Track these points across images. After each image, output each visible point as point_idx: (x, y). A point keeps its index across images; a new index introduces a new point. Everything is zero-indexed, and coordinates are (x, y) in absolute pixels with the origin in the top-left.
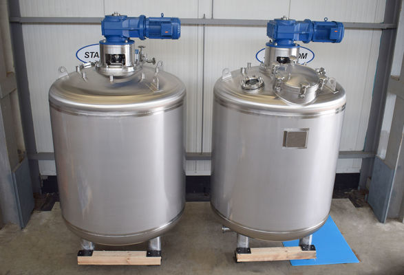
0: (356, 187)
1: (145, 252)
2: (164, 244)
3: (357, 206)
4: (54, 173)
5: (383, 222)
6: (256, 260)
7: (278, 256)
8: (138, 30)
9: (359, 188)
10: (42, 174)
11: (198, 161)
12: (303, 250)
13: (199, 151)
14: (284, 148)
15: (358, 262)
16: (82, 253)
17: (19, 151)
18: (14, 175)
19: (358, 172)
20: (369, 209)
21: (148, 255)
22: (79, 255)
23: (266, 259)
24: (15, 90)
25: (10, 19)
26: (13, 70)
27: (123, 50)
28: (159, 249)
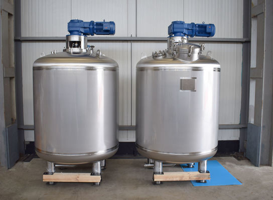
0: (237, 151)
1: (90, 174)
2: (103, 169)
3: (239, 160)
4: (33, 140)
5: (258, 166)
6: (168, 180)
7: (183, 177)
8: (89, 28)
9: (240, 150)
10: (26, 140)
11: (129, 131)
12: (200, 172)
13: (129, 124)
14: (181, 91)
15: (241, 184)
16: (47, 173)
17: (12, 119)
18: (7, 129)
19: (238, 139)
20: (247, 161)
21: (91, 175)
22: (44, 174)
23: (175, 180)
24: (13, 77)
25: (15, 38)
26: (13, 66)
27: (80, 38)
28: (99, 172)
